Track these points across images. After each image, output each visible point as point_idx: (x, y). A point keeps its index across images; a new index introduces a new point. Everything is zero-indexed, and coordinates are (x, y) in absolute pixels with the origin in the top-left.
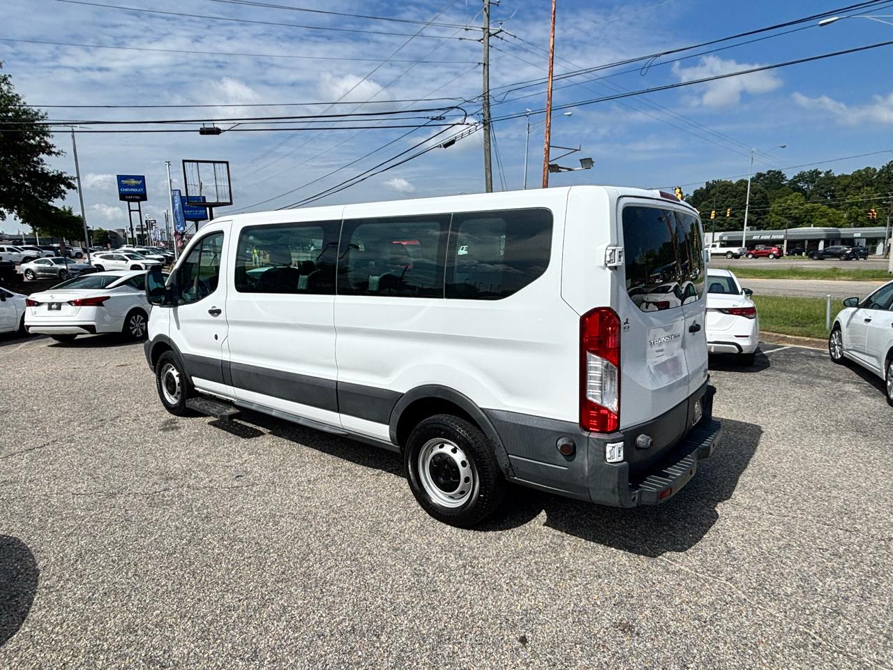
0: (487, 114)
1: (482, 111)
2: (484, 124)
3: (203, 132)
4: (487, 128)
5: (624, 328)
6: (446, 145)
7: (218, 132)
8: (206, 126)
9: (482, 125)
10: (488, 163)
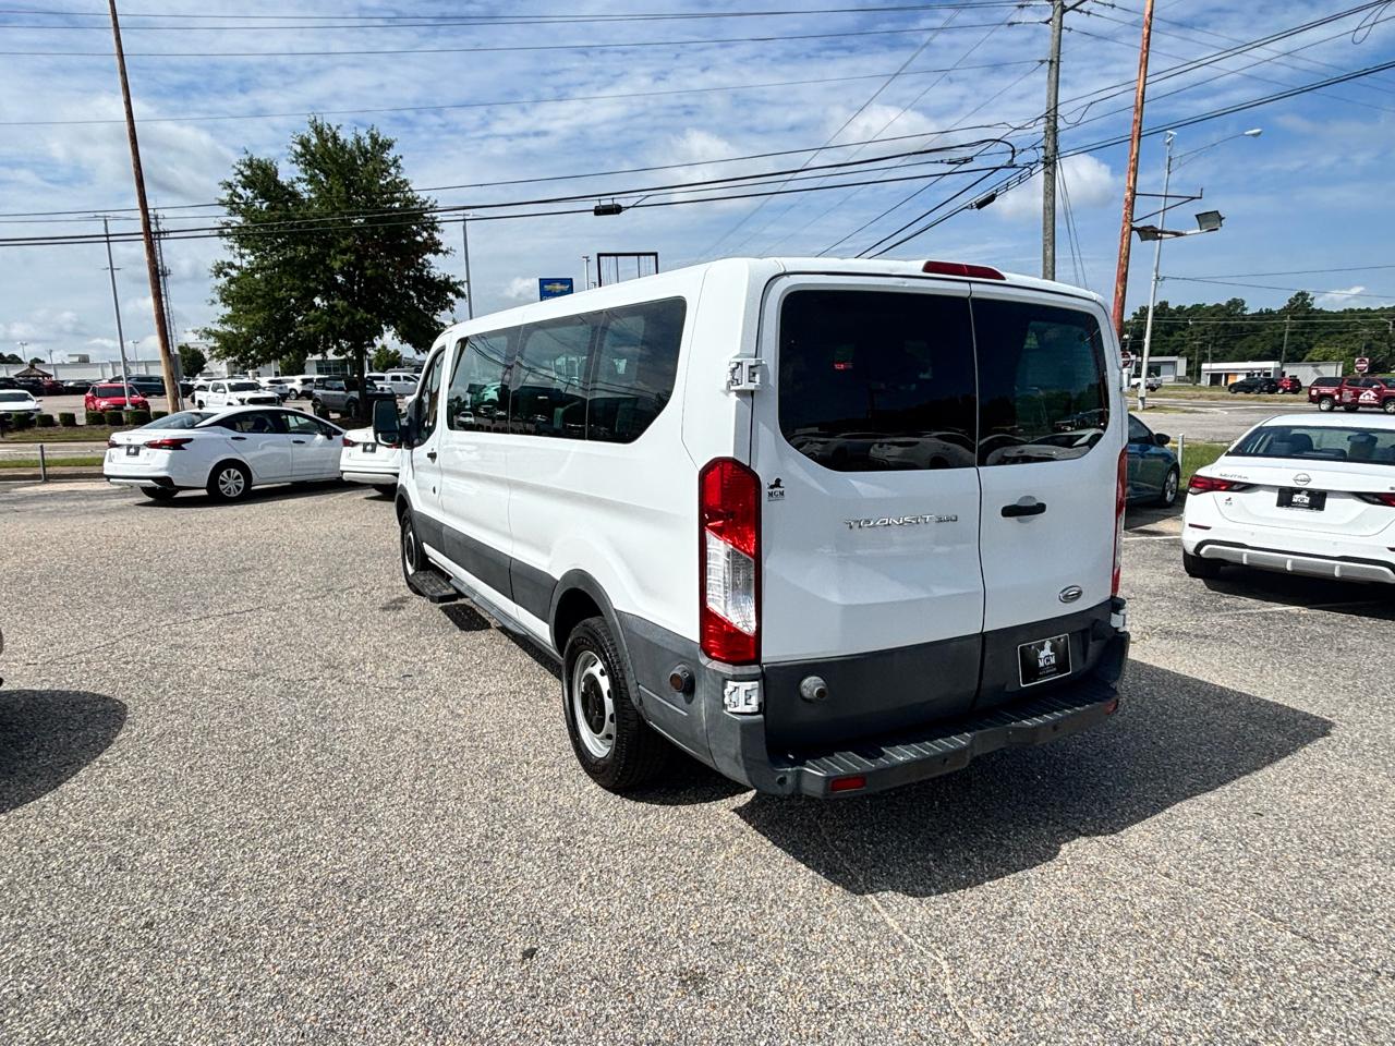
0: (1050, 146)
1: (1043, 143)
2: (1045, 163)
3: (599, 211)
4: (1050, 169)
5: (770, 494)
6: (980, 205)
7: (617, 210)
8: (603, 203)
9: (1042, 166)
10: (1050, 230)
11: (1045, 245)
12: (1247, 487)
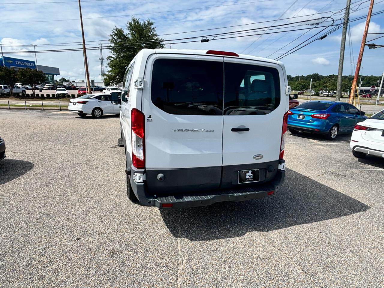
0: (346, 19)
1: (344, 18)
2: (344, 24)
3: (202, 41)
4: (345, 26)
5: (148, 120)
6: (322, 38)
7: (208, 41)
8: (204, 39)
9: (342, 25)
10: (343, 46)
11: (341, 51)
12: (372, 129)
